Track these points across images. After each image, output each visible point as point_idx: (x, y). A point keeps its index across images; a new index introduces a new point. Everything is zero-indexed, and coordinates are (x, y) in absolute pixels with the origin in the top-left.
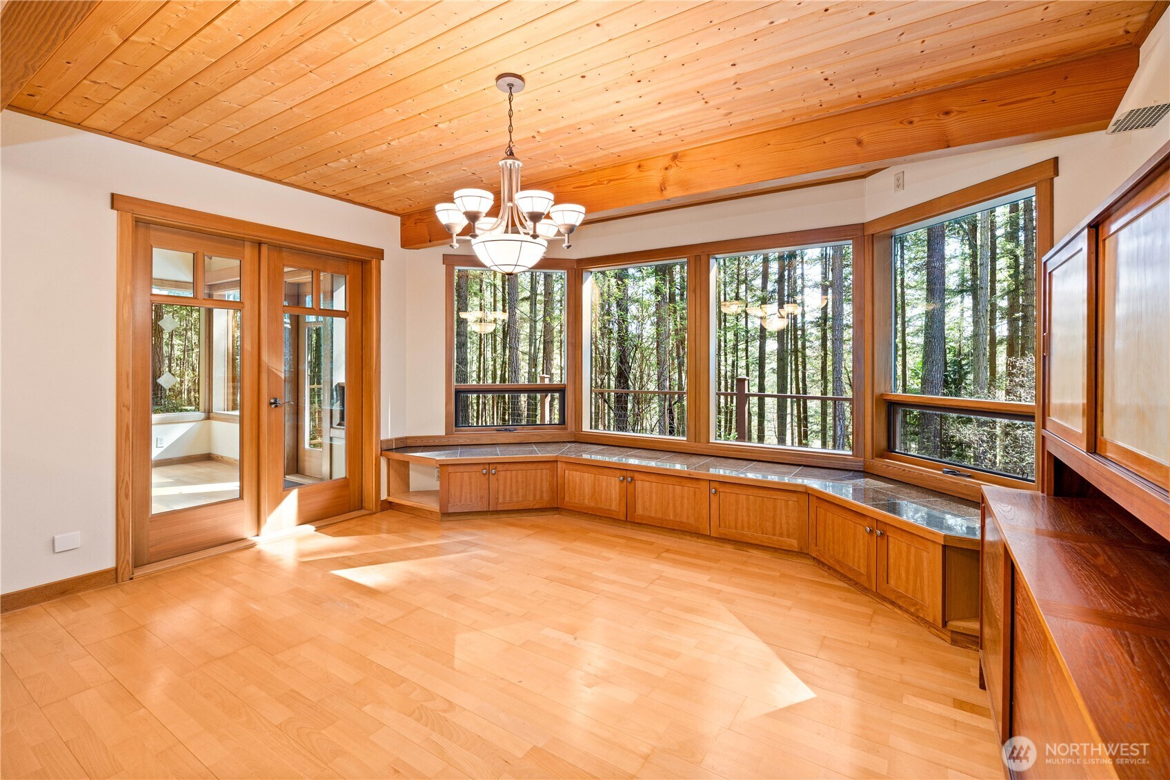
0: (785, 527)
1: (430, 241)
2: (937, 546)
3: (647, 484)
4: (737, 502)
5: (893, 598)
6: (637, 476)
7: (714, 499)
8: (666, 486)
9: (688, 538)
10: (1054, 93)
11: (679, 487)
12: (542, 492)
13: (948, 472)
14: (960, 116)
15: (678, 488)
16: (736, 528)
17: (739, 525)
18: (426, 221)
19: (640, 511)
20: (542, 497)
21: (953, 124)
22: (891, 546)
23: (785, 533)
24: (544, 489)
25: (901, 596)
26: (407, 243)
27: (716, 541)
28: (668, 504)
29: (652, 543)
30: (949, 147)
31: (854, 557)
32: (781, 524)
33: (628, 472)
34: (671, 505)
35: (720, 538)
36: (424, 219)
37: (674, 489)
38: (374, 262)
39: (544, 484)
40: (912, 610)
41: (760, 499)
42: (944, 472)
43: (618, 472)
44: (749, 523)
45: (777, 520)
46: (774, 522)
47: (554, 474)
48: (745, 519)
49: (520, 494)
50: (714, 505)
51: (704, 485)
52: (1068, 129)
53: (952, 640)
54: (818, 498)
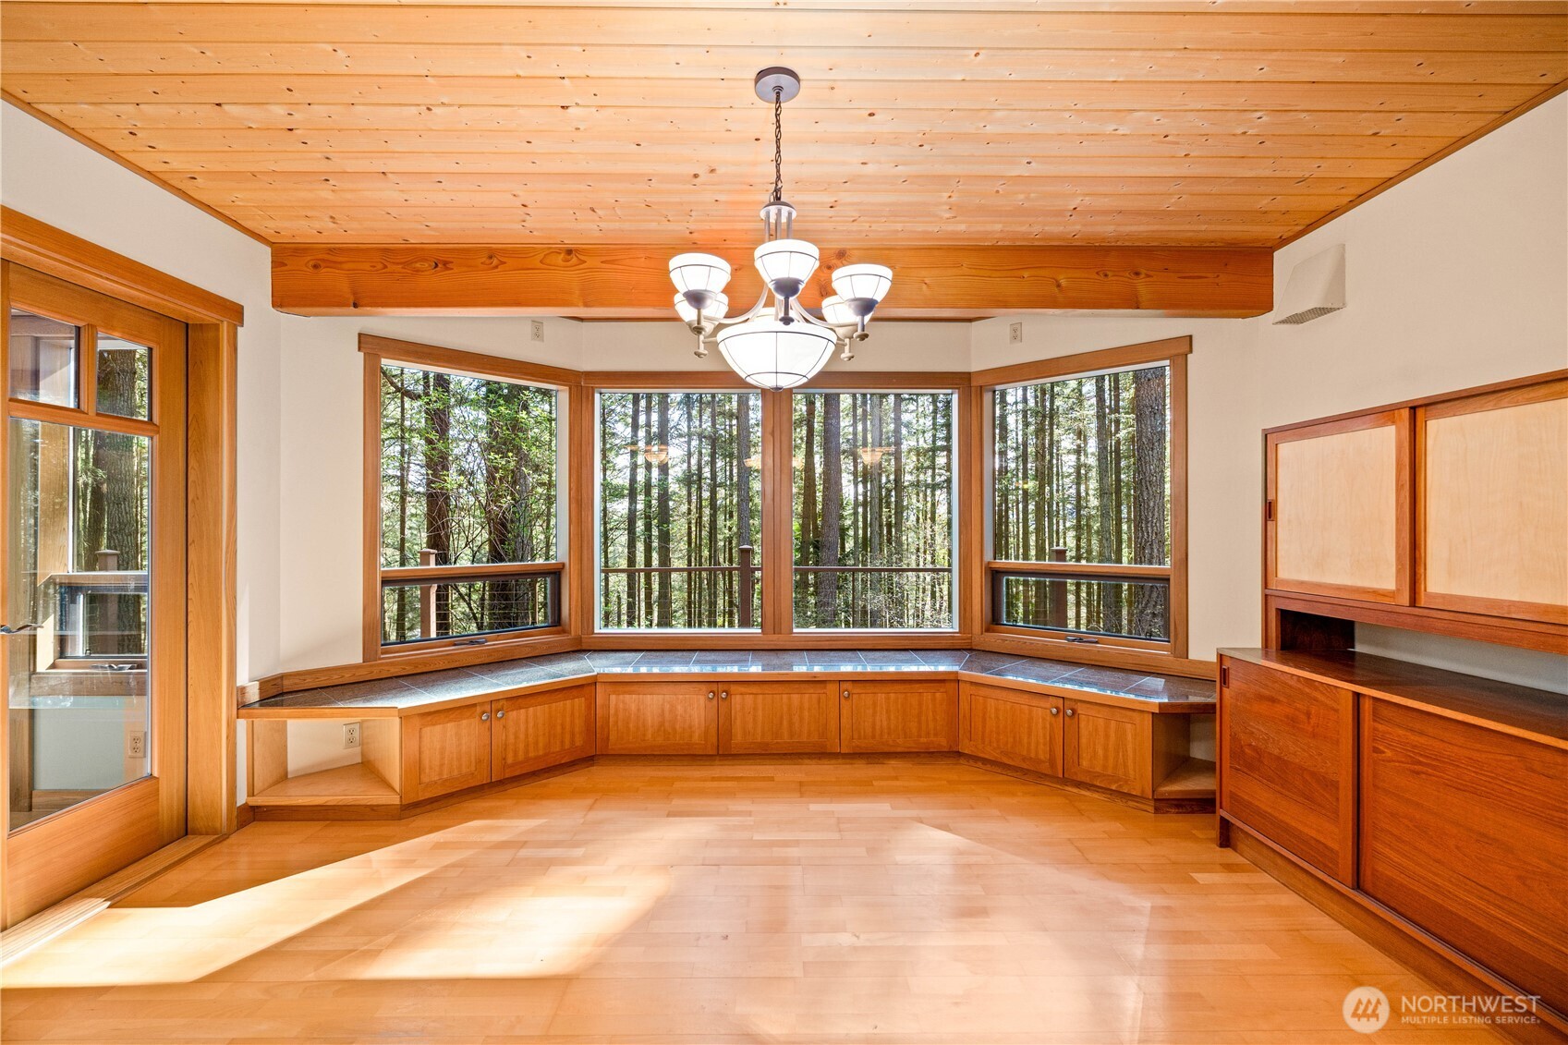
0: (931, 725)
1: (355, 305)
2: (1146, 715)
3: (749, 699)
4: (875, 704)
5: (1087, 779)
6: (733, 688)
7: (846, 705)
8: (778, 696)
9: (807, 761)
10: (1218, 276)
11: (797, 696)
12: (573, 734)
13: (1074, 640)
14: (1148, 279)
15: (796, 698)
16: (873, 737)
17: (878, 732)
18: (346, 266)
19: (738, 737)
20: (572, 741)
21: (1143, 287)
22: (1082, 725)
23: (932, 732)
24: (577, 730)
25: (1099, 775)
26: (282, 299)
27: (843, 758)
28: (781, 723)
29: (772, 779)
30: (1138, 308)
31: (1029, 743)
32: (927, 721)
33: (720, 686)
34: (785, 723)
35: (854, 754)
36: (341, 263)
37: (789, 699)
38: (224, 328)
39: (577, 721)
40: (1114, 787)
41: (904, 695)
42: (1068, 640)
43: (704, 687)
44: (889, 728)
45: (923, 718)
46: (919, 722)
47: (591, 703)
48: (885, 723)
49: (541, 745)
50: (845, 712)
51: (832, 688)
52: (1225, 312)
53: (1155, 809)
54: (972, 683)
